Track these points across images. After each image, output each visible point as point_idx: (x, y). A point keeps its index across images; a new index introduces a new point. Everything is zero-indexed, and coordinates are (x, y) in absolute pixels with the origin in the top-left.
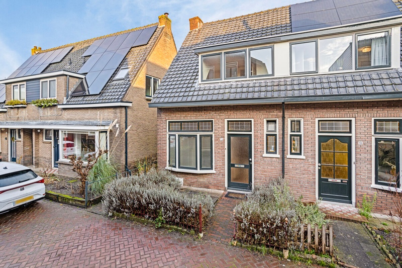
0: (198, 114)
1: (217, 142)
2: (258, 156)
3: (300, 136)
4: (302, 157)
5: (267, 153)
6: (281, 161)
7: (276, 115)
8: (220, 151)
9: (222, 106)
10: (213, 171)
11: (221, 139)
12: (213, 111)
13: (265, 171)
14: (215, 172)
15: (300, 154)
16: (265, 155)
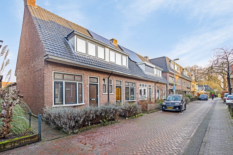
0: (76, 70)
1: (85, 87)
2: (101, 94)
3: (112, 85)
4: (112, 93)
5: (104, 92)
6: (107, 95)
7: (106, 77)
8: (86, 92)
9: (87, 68)
10: (83, 103)
11: (87, 86)
12: (83, 70)
13: (103, 100)
14: (84, 104)
15: (112, 92)
16: (103, 93)
